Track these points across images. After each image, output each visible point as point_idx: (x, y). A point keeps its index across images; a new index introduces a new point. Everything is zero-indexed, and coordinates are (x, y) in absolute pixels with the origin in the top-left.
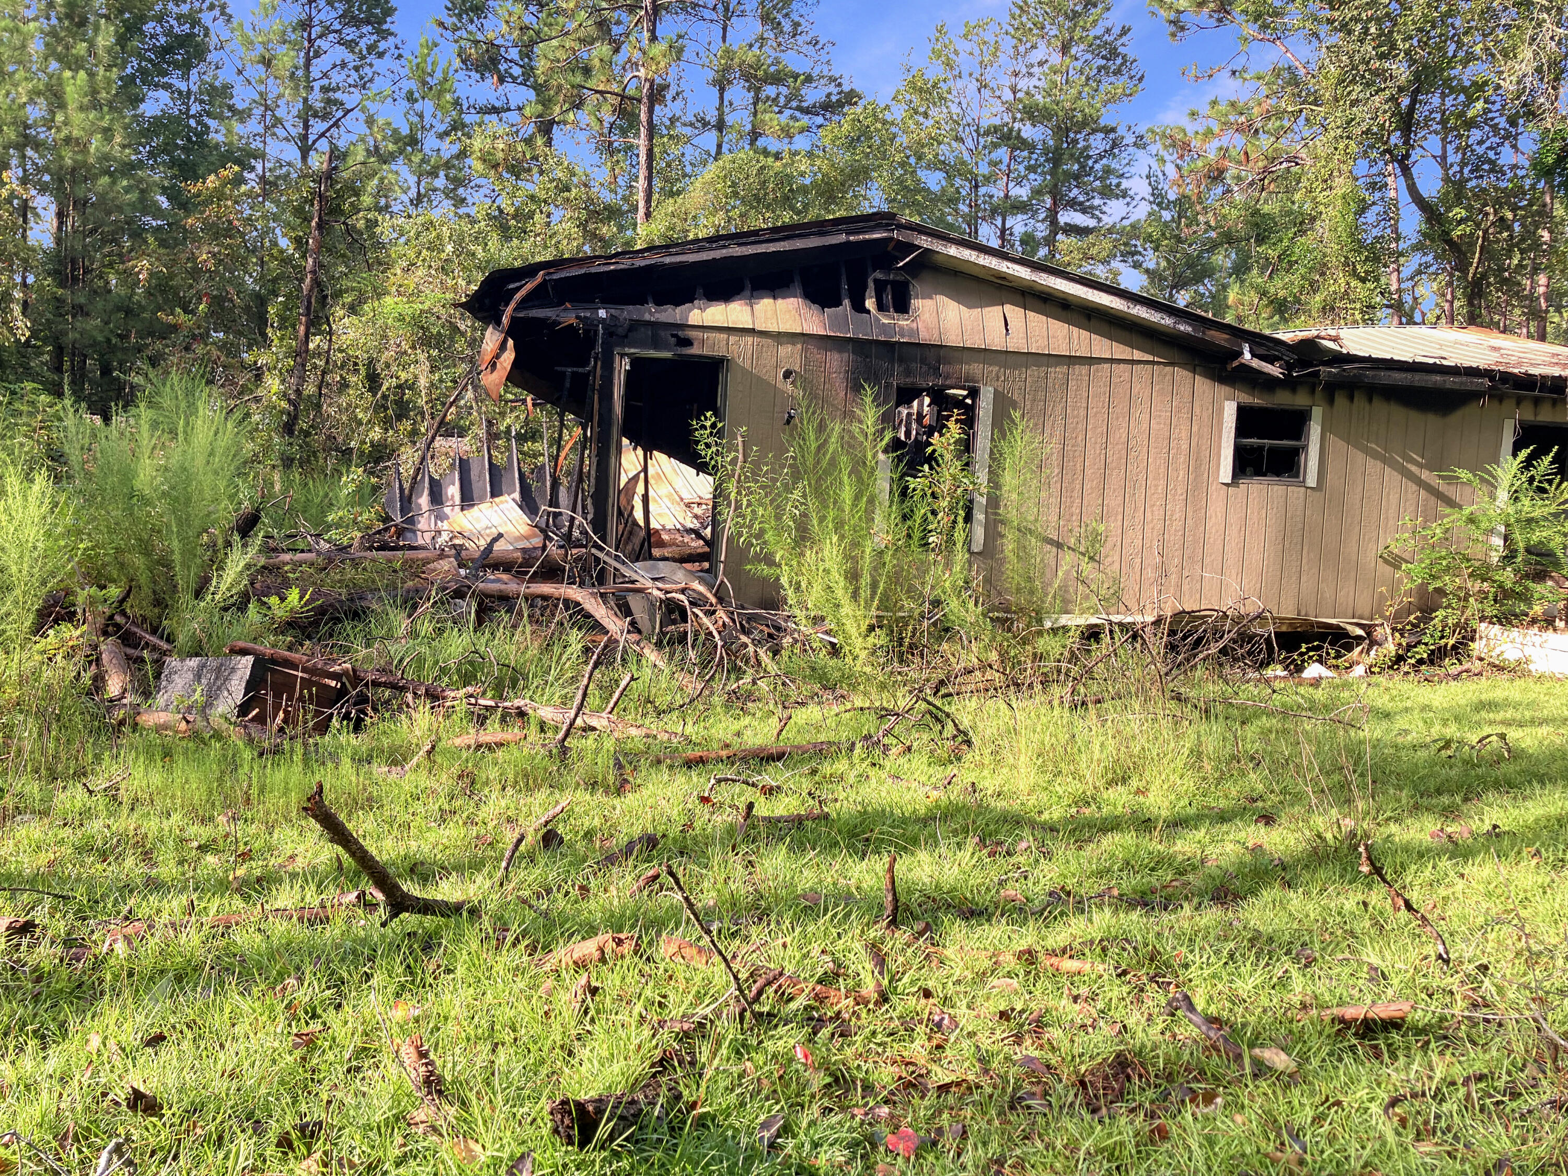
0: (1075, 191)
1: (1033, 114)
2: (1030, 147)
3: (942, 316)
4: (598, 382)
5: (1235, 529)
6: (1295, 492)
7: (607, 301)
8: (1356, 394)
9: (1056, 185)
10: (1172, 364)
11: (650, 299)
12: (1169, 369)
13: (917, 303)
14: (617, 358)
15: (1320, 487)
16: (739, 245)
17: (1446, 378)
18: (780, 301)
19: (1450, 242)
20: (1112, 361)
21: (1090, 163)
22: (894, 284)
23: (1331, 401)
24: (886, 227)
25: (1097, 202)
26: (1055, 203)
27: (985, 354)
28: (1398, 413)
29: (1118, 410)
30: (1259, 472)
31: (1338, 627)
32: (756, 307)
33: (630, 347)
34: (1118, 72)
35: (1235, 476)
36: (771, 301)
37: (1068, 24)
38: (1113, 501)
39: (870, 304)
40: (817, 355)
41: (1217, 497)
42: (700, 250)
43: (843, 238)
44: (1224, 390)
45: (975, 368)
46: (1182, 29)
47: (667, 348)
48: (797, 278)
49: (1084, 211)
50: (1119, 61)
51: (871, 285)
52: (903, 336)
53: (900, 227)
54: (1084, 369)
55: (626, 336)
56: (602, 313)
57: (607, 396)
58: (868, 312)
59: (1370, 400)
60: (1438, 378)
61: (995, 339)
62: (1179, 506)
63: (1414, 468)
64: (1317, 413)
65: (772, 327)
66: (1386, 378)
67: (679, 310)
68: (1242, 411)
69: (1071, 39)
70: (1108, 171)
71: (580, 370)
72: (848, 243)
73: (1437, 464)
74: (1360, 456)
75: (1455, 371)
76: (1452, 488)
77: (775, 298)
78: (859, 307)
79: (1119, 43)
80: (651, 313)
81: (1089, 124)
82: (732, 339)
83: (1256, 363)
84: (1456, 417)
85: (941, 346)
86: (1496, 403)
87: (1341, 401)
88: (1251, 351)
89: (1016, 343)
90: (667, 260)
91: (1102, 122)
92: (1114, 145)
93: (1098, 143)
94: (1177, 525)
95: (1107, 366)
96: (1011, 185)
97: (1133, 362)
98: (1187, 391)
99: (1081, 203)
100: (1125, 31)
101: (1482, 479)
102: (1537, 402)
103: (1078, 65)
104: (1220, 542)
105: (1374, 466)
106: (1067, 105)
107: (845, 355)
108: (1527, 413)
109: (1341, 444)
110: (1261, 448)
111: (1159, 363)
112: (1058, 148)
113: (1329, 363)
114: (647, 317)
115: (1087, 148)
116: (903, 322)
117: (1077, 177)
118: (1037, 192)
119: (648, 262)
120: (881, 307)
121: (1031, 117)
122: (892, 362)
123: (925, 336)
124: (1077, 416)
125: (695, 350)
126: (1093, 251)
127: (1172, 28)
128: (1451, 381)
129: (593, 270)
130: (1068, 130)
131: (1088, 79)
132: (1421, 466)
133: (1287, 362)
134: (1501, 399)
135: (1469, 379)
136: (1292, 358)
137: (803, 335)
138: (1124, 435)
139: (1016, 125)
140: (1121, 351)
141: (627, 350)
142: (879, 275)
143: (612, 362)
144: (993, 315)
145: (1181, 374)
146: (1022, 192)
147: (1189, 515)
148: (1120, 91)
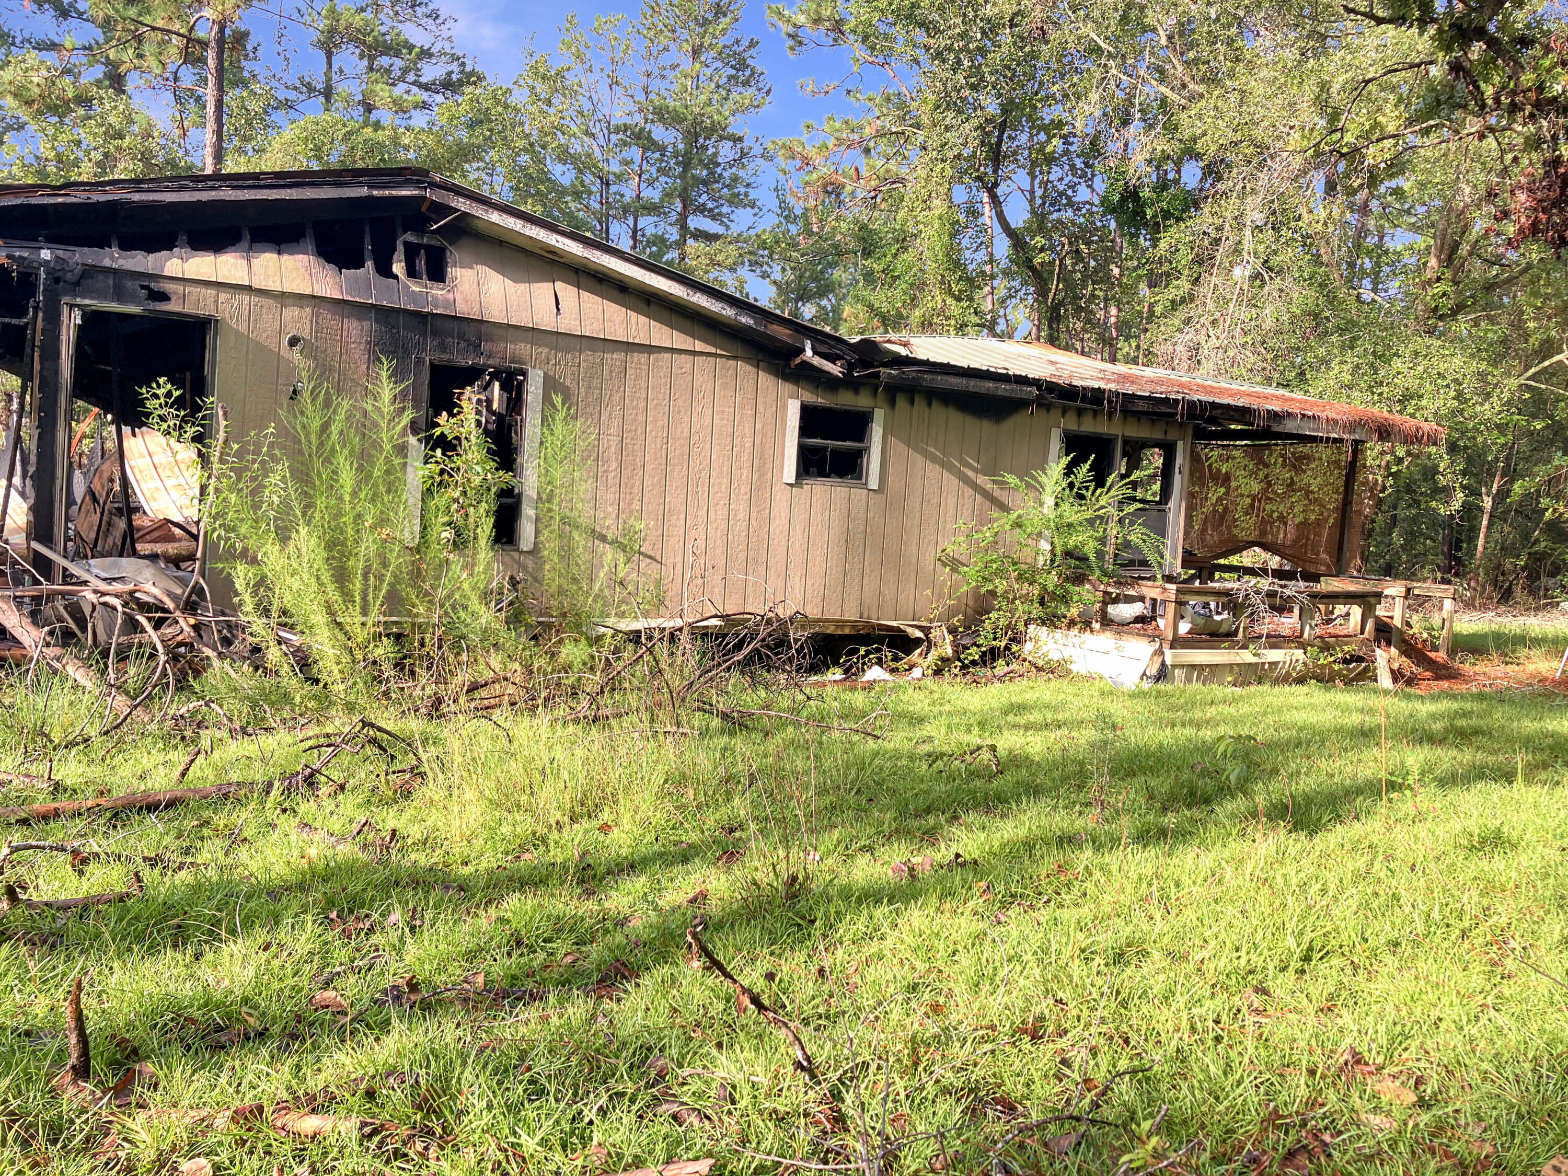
0: (705, 197)
1: (662, 115)
2: (662, 149)
3: (484, 289)
4: (39, 337)
5: (799, 530)
6: (858, 494)
7: (53, 240)
8: (917, 399)
9: (685, 190)
10: (735, 358)
11: (115, 243)
12: (732, 363)
13: (455, 272)
14: (65, 310)
15: (880, 490)
16: (234, 188)
17: (999, 385)
18: (285, 257)
19: (1032, 268)
20: (672, 350)
21: (719, 170)
22: (428, 248)
23: (892, 403)
24: (417, 184)
25: (725, 209)
26: (684, 207)
27: (533, 334)
28: (955, 418)
29: (680, 403)
30: (822, 474)
31: (899, 629)
32: (255, 262)
33: (83, 297)
34: (746, 83)
35: (799, 476)
36: (275, 256)
37: (699, 30)
38: (675, 498)
39: (398, 268)
40: (330, 320)
41: (781, 497)
42: (181, 189)
43: (364, 191)
44: (786, 388)
45: (523, 349)
46: (800, 43)
47: (134, 300)
48: (309, 232)
49: (713, 218)
50: (748, 73)
51: (400, 248)
52: (436, 307)
53: (433, 185)
54: (643, 358)
55: (78, 284)
56: (46, 254)
57: (51, 353)
58: (396, 277)
59: (930, 404)
60: (991, 384)
61: (545, 319)
62: (743, 506)
63: (970, 474)
64: (879, 415)
65: (274, 285)
66: (944, 382)
67: (152, 257)
68: (806, 411)
69: (702, 45)
70: (735, 179)
71: (14, 321)
72: (370, 198)
73: (991, 470)
74: (920, 459)
75: (1005, 378)
76: (1005, 493)
77: (279, 253)
78: (384, 270)
79: (746, 55)
80: (113, 258)
81: (716, 131)
82: (223, 296)
83: (817, 361)
84: (1010, 423)
85: (482, 321)
86: (1043, 412)
87: (902, 403)
88: (813, 349)
89: (568, 323)
90: (136, 197)
91: (730, 130)
92: (743, 155)
93: (726, 151)
94: (741, 526)
95: (667, 356)
96: (643, 186)
97: (694, 353)
98: (751, 388)
99: (711, 210)
100: (752, 44)
101: (1028, 485)
102: (1080, 412)
103: (708, 72)
104: (784, 543)
105: (934, 470)
106: (697, 110)
107: (367, 324)
108: (1072, 423)
109: (902, 448)
110: (825, 448)
111: (721, 356)
112: (687, 153)
113: (888, 365)
114: (107, 263)
115: (715, 154)
116: (437, 291)
117: (705, 183)
118: (668, 195)
119: (110, 197)
120: (412, 273)
121: (662, 119)
122: (425, 335)
123: (462, 309)
124: (637, 407)
125: (173, 306)
126: (720, 258)
127: (791, 42)
128: (1003, 389)
129: (33, 201)
130: (697, 136)
131: (718, 87)
132: (976, 471)
133: (849, 363)
134: (1048, 407)
135: (1018, 387)
136: (853, 357)
137: (313, 297)
138: (687, 430)
139: (648, 126)
140: (681, 341)
141: (79, 301)
142: (410, 237)
143: (59, 315)
144: (542, 292)
145: (744, 368)
146: (653, 194)
147: (753, 515)
148: (747, 102)
